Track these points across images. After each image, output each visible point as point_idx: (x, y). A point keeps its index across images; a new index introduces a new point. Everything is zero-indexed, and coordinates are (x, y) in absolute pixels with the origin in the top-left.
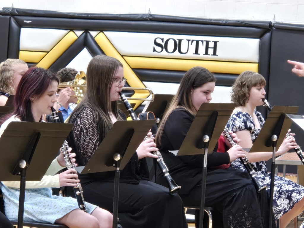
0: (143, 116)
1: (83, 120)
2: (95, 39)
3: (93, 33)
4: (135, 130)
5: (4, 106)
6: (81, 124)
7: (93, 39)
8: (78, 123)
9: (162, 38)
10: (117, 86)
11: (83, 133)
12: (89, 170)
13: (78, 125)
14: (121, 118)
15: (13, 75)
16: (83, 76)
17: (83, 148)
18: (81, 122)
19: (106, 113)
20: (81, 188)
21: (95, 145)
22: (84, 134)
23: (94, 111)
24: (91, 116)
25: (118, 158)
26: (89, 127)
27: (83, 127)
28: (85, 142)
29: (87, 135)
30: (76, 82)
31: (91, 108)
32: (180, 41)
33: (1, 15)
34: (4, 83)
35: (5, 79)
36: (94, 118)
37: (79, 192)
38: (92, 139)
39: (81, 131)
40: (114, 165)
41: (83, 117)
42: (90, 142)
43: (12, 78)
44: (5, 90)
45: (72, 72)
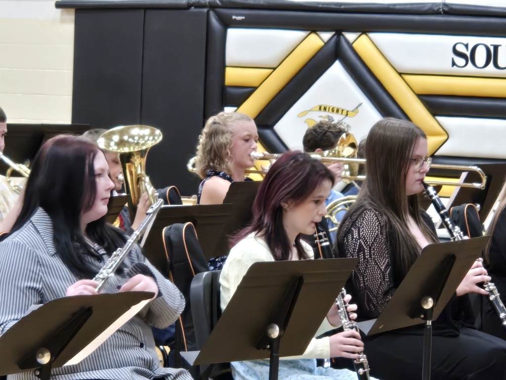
0: (458, 212)
1: (363, 231)
2: (354, 45)
3: (350, 36)
4: (456, 255)
5: (221, 202)
6: (360, 238)
7: (350, 45)
8: (355, 237)
9: (466, 43)
10: (416, 172)
11: (364, 253)
12: (380, 327)
13: (354, 240)
14: (425, 223)
15: (231, 141)
16: (352, 142)
17: (364, 279)
18: (359, 235)
19: (400, 218)
20: (366, 363)
21: (383, 272)
22: (364, 256)
23: (382, 216)
24: (377, 224)
25: (429, 304)
26: (372, 243)
27: (363, 243)
28: (366, 268)
29: (370, 257)
30: (339, 152)
31: (376, 210)
32: (496, 48)
33: (193, 8)
34: (216, 155)
35: (217, 147)
36: (380, 228)
37: (364, 369)
38: (379, 264)
39: (359, 251)
40: (422, 316)
41: (363, 227)
42: (376, 268)
43: (228, 145)
44: (218, 166)
45: (333, 130)
